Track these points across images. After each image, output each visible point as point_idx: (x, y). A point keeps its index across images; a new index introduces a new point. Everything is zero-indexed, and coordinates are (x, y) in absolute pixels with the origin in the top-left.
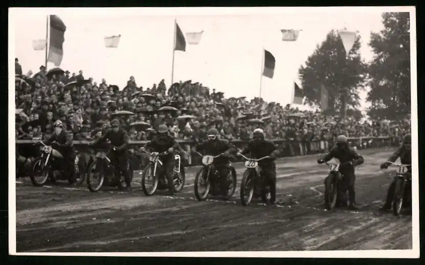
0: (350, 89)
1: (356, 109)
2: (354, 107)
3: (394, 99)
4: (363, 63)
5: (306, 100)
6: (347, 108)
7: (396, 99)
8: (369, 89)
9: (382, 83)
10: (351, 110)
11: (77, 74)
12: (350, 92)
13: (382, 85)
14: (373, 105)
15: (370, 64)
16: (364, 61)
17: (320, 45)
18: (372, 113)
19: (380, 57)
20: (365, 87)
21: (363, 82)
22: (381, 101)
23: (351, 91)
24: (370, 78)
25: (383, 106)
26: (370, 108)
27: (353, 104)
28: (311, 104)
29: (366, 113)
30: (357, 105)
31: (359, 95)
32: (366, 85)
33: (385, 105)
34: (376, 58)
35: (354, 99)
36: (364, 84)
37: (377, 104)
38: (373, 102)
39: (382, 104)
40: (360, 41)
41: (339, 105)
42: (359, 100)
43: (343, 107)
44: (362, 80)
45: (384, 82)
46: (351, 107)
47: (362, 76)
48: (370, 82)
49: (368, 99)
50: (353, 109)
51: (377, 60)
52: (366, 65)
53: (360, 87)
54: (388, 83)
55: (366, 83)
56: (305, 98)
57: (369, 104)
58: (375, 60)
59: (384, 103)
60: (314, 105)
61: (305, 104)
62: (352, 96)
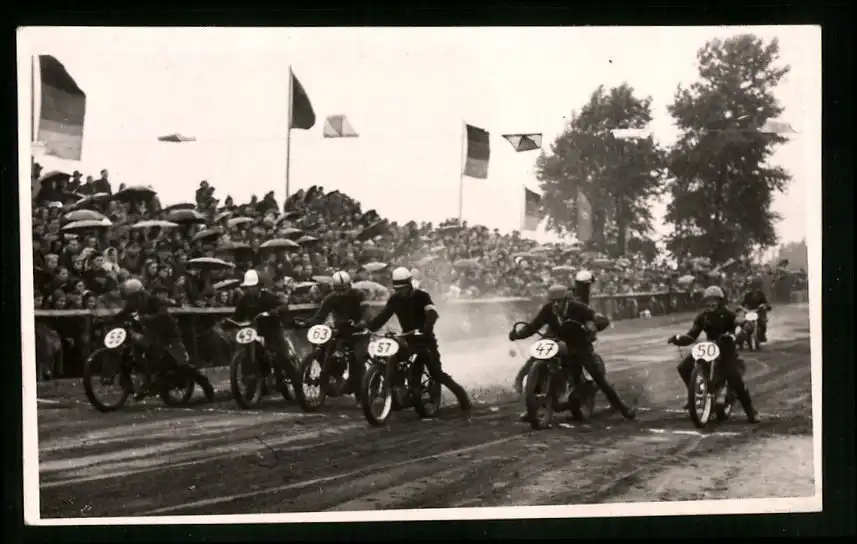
0: (634, 199)
1: (645, 238)
2: (641, 233)
3: (717, 216)
4: (658, 148)
5: (549, 222)
6: (628, 237)
7: (720, 218)
8: (668, 198)
9: (694, 186)
10: (637, 239)
11: (97, 177)
12: (634, 206)
13: (694, 190)
14: (677, 229)
15: (669, 151)
16: (658, 145)
17: (579, 112)
18: (675, 244)
19: (689, 136)
20: (662, 196)
21: (658, 186)
22: (693, 221)
23: (636, 204)
24: (669, 177)
25: (697, 231)
26: (671, 235)
27: (641, 228)
28: (560, 230)
29: (665, 245)
30: (647, 231)
31: (651, 210)
32: (663, 192)
33: (699, 229)
34: (680, 139)
35: (642, 220)
36: (658, 190)
37: (684, 228)
38: (677, 224)
39: (695, 227)
40: (650, 108)
41: (615, 231)
42: (652, 222)
43: (622, 234)
44: (655, 182)
45: (696, 185)
46: (636, 234)
47: (654, 174)
48: (670, 185)
49: (668, 219)
50: (641, 237)
51: (683, 142)
52: (662, 153)
53: (653, 196)
54: (706, 187)
55: (663, 187)
56: (547, 217)
57: (671, 228)
58: (679, 143)
59: (698, 225)
60: (564, 231)
61: (548, 229)
62: (638, 214)
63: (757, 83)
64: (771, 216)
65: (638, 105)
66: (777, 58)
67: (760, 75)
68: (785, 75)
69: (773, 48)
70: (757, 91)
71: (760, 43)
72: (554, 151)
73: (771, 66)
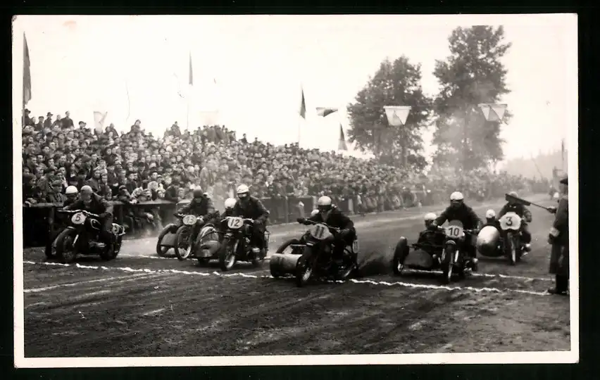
0: (411, 130)
1: (418, 155)
2: (416, 152)
3: (465, 141)
4: (426, 97)
5: (357, 144)
6: (407, 154)
7: (468, 142)
8: (434, 129)
9: (450, 121)
10: (413, 155)
12: (411, 134)
13: (450, 124)
14: (439, 149)
15: (434, 99)
16: (426, 94)
17: (373, 76)
18: (438, 159)
19: (446, 89)
20: (429, 127)
21: (427, 120)
22: (450, 144)
23: (413, 133)
24: (435, 115)
25: (452, 150)
26: (436, 153)
27: (416, 148)
28: (363, 150)
29: (431, 160)
30: (420, 150)
31: (422, 137)
32: (431, 125)
33: (454, 149)
34: (441, 91)
35: (416, 143)
36: (427, 123)
37: (444, 148)
38: (439, 145)
39: (451, 148)
40: (421, 70)
41: (399, 150)
42: (423, 144)
43: (404, 152)
44: (425, 117)
46: (412, 152)
47: (424, 113)
48: (435, 120)
49: (434, 142)
50: (416, 155)
51: (443, 93)
52: (430, 100)
53: (423, 128)
54: (458, 122)
55: (431, 122)
56: (355, 142)
57: (435, 148)
58: (441, 93)
59: (453, 147)
60: (366, 150)
61: (356, 148)
62: (413, 139)
63: (490, 55)
64: (500, 141)
65: (412, 69)
66: (503, 38)
67: (492, 50)
68: (508, 49)
69: (500, 32)
70: (490, 60)
71: (491, 29)
72: (358, 100)
73: (499, 44)
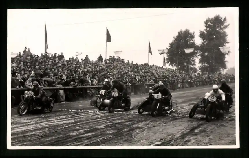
2: (193, 66)
4: (197, 45)
5: (170, 64)
6: (190, 67)
7: (213, 62)
8: (200, 57)
10: (192, 68)
13: (206, 55)
14: (202, 65)
15: (200, 46)
17: (175, 37)
18: (201, 69)
19: (204, 42)
22: (206, 63)
23: (192, 59)
24: (200, 52)
25: (207, 65)
28: (172, 66)
29: (199, 69)
31: (195, 60)
32: (198, 56)
35: (193, 63)
36: (197, 55)
37: (204, 65)
38: (202, 63)
40: (194, 35)
41: (186, 66)
42: (195, 63)
43: (188, 67)
44: (196, 53)
47: (196, 51)
48: (200, 54)
49: (200, 62)
53: (195, 57)
54: (209, 54)
56: (169, 62)
57: (200, 65)
58: (202, 44)
60: (174, 66)
62: (192, 61)
63: (221, 29)
64: (225, 61)
65: (191, 34)
66: (226, 22)
67: (222, 27)
68: (228, 27)
69: (225, 20)
70: (221, 31)
71: (221, 19)
72: (170, 47)
73: (225, 24)
